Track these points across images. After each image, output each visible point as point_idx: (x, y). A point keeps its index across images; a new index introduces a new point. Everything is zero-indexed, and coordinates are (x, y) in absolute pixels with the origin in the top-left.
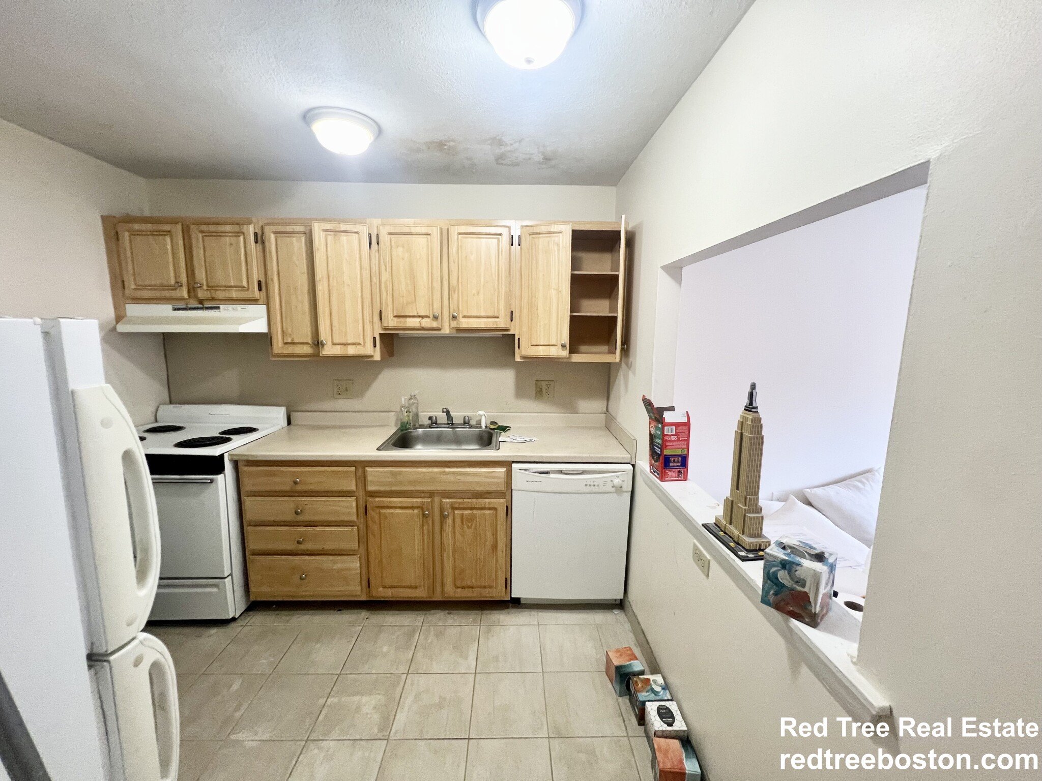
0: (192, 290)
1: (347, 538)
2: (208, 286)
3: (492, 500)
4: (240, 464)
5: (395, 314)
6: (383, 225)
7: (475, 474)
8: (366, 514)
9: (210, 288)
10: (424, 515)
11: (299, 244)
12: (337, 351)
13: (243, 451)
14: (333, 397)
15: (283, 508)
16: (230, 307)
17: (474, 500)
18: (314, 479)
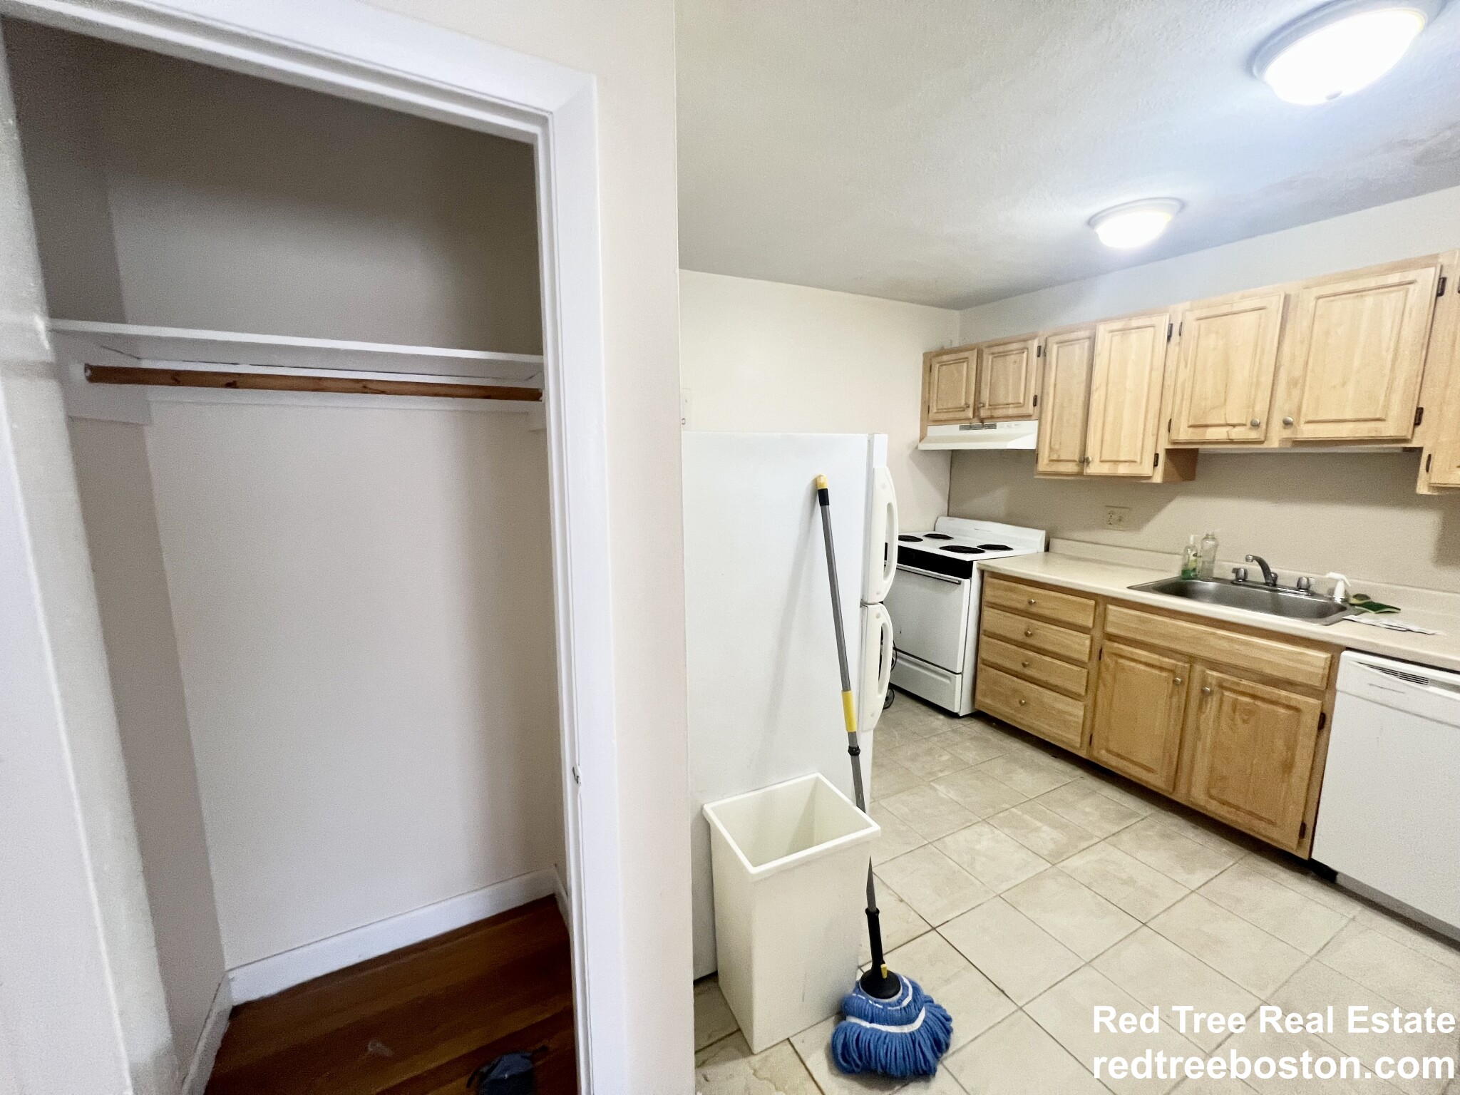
0: (976, 410)
1: (1074, 678)
2: (990, 405)
3: (1294, 696)
4: (986, 574)
5: (1190, 424)
6: (1191, 310)
7: (1267, 649)
8: (1100, 659)
9: (993, 406)
10: (1175, 681)
11: (1079, 353)
12: (1105, 470)
13: (991, 563)
14: (1102, 527)
15: (1015, 626)
16: (1005, 424)
17: (1260, 686)
18: (1048, 604)
